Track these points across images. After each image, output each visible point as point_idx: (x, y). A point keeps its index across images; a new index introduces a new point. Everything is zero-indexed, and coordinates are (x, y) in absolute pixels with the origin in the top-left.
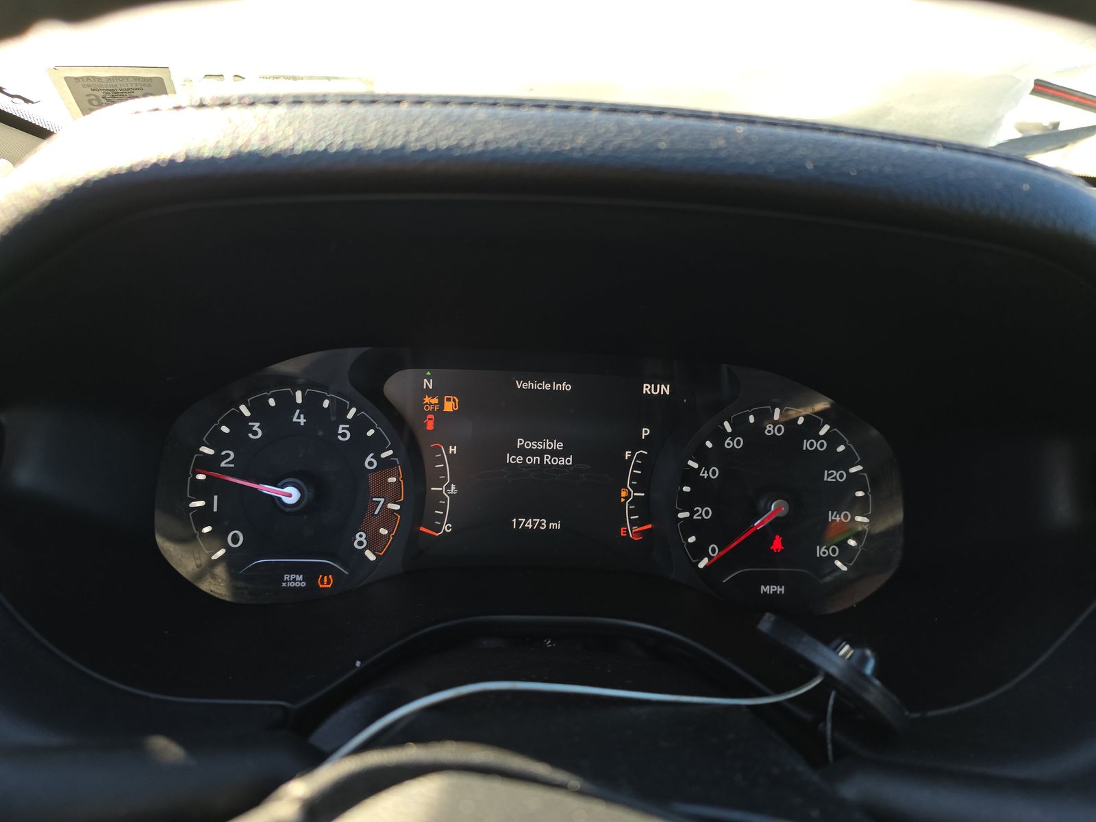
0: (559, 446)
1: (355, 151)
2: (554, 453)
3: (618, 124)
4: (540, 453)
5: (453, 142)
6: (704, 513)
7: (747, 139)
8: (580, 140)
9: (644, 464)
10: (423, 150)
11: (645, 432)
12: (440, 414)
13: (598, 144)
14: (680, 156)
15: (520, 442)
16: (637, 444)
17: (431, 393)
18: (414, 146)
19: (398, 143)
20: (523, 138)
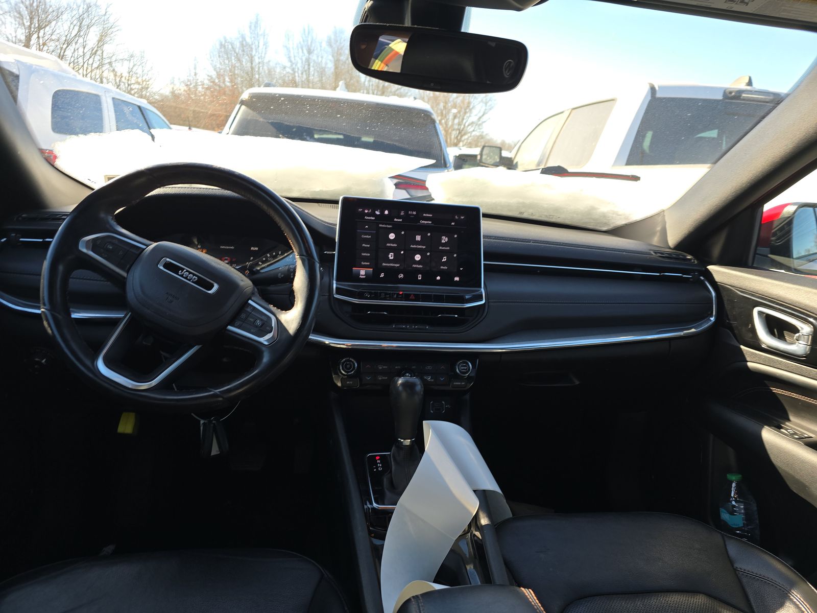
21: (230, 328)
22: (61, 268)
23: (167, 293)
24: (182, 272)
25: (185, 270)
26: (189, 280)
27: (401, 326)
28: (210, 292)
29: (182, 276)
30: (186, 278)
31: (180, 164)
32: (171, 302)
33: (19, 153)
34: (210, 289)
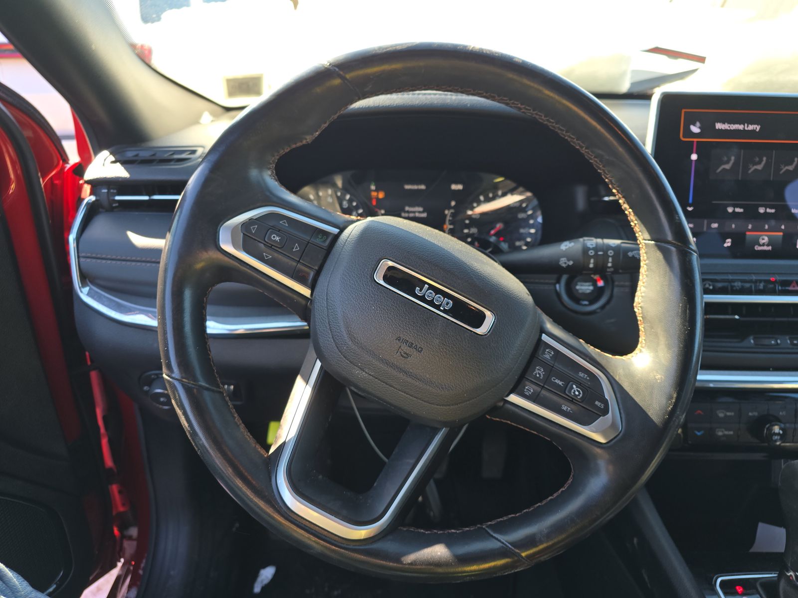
0: (421, 209)
1: (368, 107)
2: (420, 212)
3: (426, 98)
4: (414, 212)
5: (389, 104)
6: (474, 230)
7: (455, 100)
8: (417, 102)
9: (453, 215)
10: (383, 106)
11: (453, 203)
12: (377, 199)
13: (421, 103)
14: (439, 105)
15: (407, 208)
16: (449, 208)
17: (374, 191)
18: (381, 105)
19: (378, 105)
20: (405, 102)
21: (513, 398)
22: (188, 295)
23: (399, 339)
24: (421, 290)
25: (426, 286)
26: (437, 307)
27: (766, 342)
28: (479, 331)
29: (422, 299)
30: (431, 303)
31: (399, 48)
32: (407, 355)
33: (93, 47)
34: (479, 325)
